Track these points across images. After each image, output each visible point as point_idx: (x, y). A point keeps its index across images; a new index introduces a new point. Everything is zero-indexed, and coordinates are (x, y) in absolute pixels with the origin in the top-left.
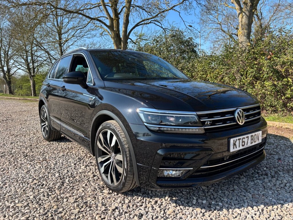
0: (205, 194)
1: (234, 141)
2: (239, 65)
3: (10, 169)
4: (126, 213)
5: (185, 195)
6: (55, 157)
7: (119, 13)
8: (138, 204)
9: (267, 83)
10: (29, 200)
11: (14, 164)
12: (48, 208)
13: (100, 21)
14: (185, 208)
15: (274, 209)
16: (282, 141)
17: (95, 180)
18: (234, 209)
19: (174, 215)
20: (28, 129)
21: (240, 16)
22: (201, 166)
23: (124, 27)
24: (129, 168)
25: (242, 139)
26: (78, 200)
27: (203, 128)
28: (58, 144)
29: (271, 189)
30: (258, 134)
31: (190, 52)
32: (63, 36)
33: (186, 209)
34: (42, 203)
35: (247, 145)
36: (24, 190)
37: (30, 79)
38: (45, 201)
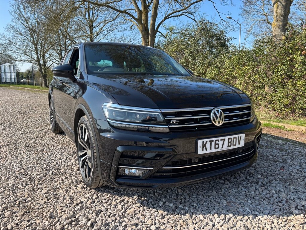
0: (177, 197)
1: (203, 142)
2: (270, 61)
3: (7, 157)
4: (88, 208)
5: (156, 196)
6: (53, 150)
7: (149, 6)
8: (104, 201)
9: (299, 83)
10: (7, 188)
11: (13, 154)
12: (20, 197)
13: (128, 14)
14: (148, 209)
15: (243, 219)
16: (298, 149)
17: (78, 174)
18: (198, 215)
19: (133, 215)
20: (43, 121)
21: (275, 6)
22: (162, 167)
23: (152, 20)
24: (96, 164)
25: (214, 141)
26: (51, 191)
27: (168, 127)
28: (62, 137)
29: (254, 198)
30: (238, 137)
31: (220, 46)
33: (150, 210)
34: (18, 191)
35: (222, 147)
36: (8, 178)
38: (20, 190)
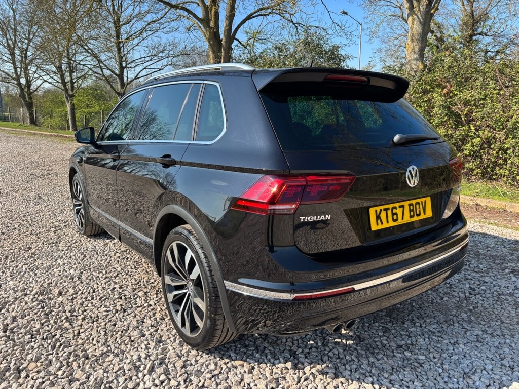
32: (123, 30)
37: (66, 100)
